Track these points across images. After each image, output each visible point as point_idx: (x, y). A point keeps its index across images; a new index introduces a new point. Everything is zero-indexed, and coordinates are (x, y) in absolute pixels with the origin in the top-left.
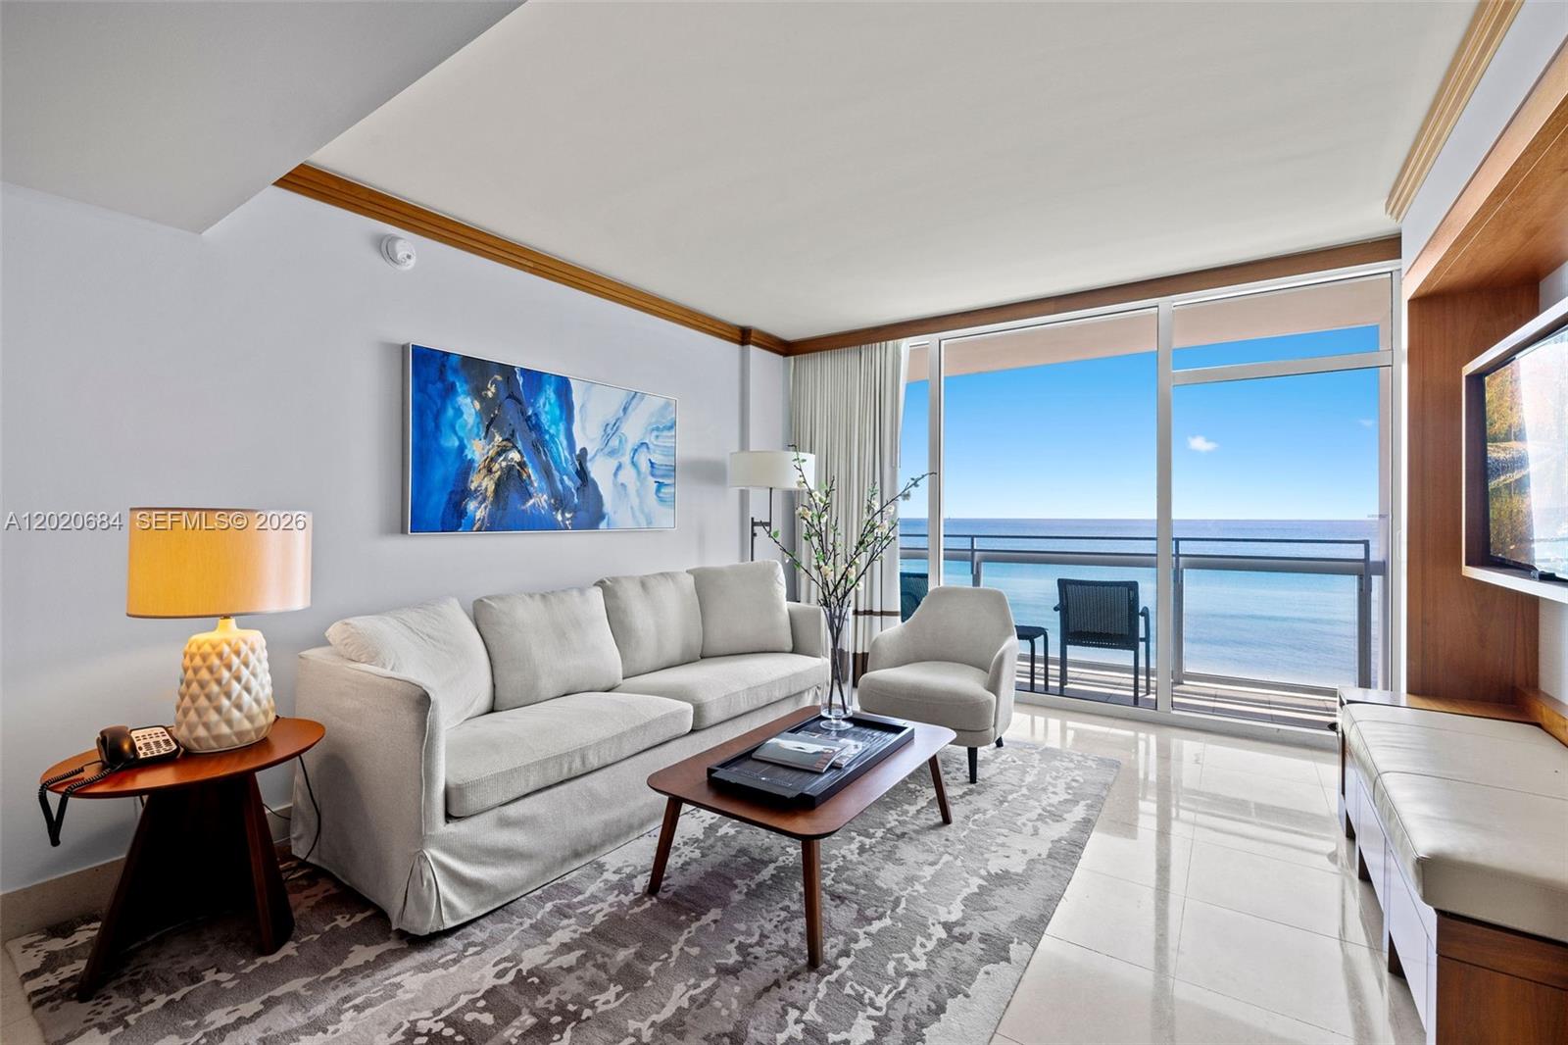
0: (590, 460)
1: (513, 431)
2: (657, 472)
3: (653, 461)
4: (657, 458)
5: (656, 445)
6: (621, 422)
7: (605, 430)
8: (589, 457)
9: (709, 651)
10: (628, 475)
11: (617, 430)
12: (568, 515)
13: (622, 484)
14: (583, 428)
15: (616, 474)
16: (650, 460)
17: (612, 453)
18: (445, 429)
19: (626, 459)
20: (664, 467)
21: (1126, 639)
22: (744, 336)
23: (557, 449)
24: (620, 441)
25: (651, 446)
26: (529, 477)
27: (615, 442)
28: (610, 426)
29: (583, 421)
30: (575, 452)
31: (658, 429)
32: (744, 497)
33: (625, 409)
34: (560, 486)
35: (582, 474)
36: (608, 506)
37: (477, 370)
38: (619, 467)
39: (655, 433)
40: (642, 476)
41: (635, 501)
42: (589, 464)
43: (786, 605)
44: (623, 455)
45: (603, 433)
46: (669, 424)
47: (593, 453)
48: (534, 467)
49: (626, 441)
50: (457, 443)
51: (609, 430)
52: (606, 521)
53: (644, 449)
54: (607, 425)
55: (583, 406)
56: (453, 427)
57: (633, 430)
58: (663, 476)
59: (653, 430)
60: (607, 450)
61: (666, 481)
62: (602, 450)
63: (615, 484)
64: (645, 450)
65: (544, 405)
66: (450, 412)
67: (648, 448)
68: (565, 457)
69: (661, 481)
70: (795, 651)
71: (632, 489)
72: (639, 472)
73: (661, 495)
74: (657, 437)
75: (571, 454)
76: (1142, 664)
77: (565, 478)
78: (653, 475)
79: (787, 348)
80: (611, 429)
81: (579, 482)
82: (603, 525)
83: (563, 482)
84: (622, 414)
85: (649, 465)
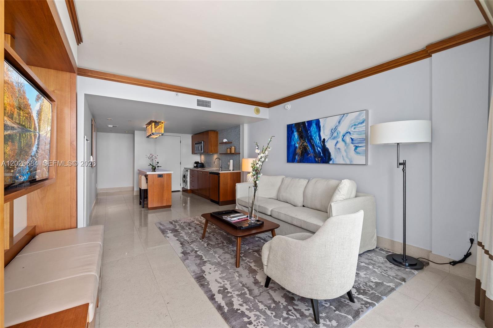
0: (326, 142)
1: (305, 138)
3: (352, 138)
4: (355, 137)
5: (353, 132)
6: (338, 127)
7: (331, 131)
8: (326, 141)
10: (341, 145)
11: (336, 130)
12: (319, 159)
13: (339, 148)
14: (324, 132)
15: (336, 145)
16: (351, 138)
17: (334, 138)
18: (292, 140)
19: (340, 139)
20: (357, 140)
23: (316, 140)
24: (338, 133)
25: (351, 132)
26: (309, 149)
27: (335, 134)
28: (333, 129)
29: (324, 130)
30: (321, 140)
31: (355, 125)
33: (339, 122)
34: (317, 151)
37: (298, 125)
38: (337, 142)
40: (348, 145)
41: (344, 154)
42: (326, 143)
44: (339, 138)
46: (361, 122)
47: (327, 140)
49: (340, 133)
50: (294, 143)
51: (333, 131)
52: (332, 160)
53: (348, 134)
55: (323, 126)
56: (293, 140)
57: (343, 129)
58: (358, 143)
59: (352, 126)
60: (332, 138)
61: (361, 145)
62: (330, 138)
63: (335, 149)
65: (312, 129)
66: (293, 137)
68: (318, 142)
69: (357, 145)
71: (343, 149)
72: (346, 143)
73: (357, 151)
74: (354, 128)
75: (320, 141)
77: (318, 148)
78: (352, 143)
82: (331, 162)
83: (317, 149)
84: (338, 124)
85: (351, 140)
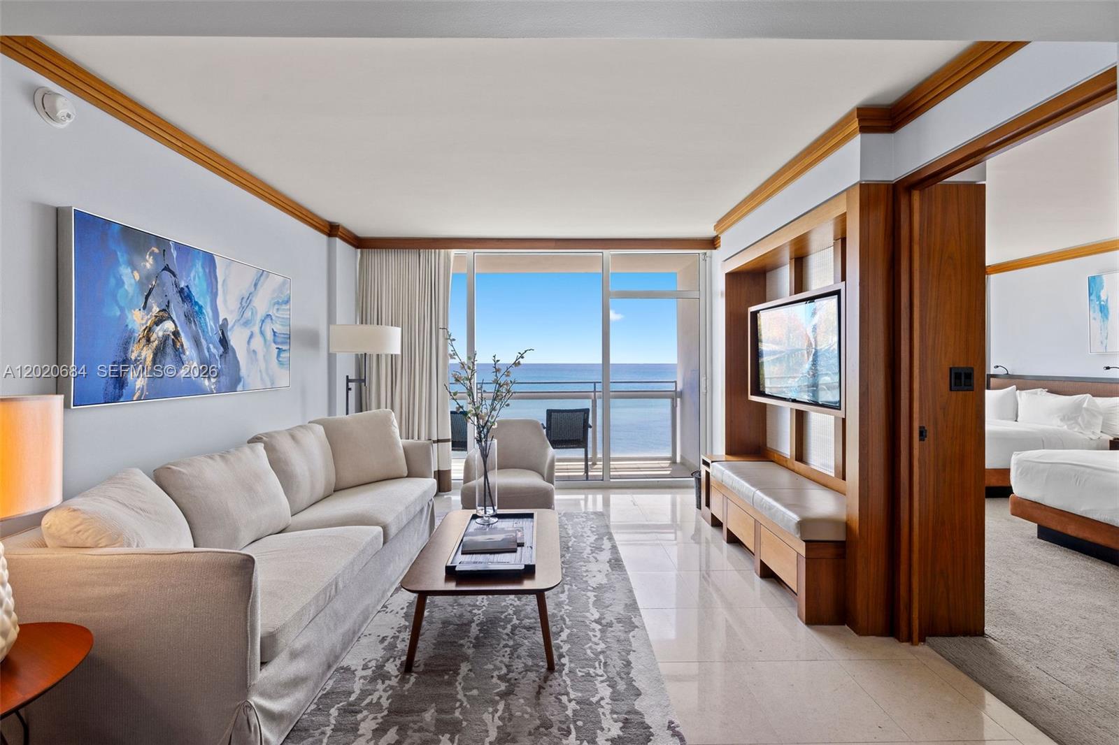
0: (230, 330)
1: (169, 302)
2: (279, 340)
3: (275, 330)
4: (278, 328)
5: (277, 317)
6: (253, 297)
7: (241, 304)
8: (229, 327)
9: (343, 484)
10: (257, 343)
11: (249, 303)
12: (213, 381)
13: (254, 351)
14: (225, 301)
15: (249, 342)
16: (273, 329)
17: (246, 323)
18: (107, 299)
19: (256, 329)
20: (282, 336)
21: (580, 442)
22: (332, 230)
23: (205, 320)
24: (252, 313)
25: (274, 318)
26: (182, 345)
27: (248, 314)
28: (245, 300)
29: (225, 293)
30: (219, 322)
31: (278, 303)
32: (331, 359)
33: (256, 285)
34: (207, 354)
35: (224, 342)
36: (243, 372)
37: (136, 240)
38: (251, 336)
39: (276, 307)
40: (268, 343)
41: (262, 365)
42: (229, 333)
43: (401, 442)
44: (254, 325)
45: (239, 305)
46: (286, 299)
47: (232, 323)
48: (186, 335)
49: (256, 313)
50: (118, 313)
51: (244, 304)
52: (242, 383)
53: (268, 320)
54: (243, 298)
55: (224, 281)
56: (114, 296)
57: (261, 304)
58: (282, 343)
59: (275, 304)
60: (241, 322)
61: (284, 347)
62: (239, 320)
63: (248, 350)
64: (270, 321)
65: (194, 279)
66: (112, 281)
67: (272, 319)
68: (211, 326)
69: (280, 347)
70: (409, 476)
71: (260, 356)
72: (265, 340)
73: (280, 359)
74: (278, 309)
75: (216, 326)
76: (589, 456)
77: (211, 346)
78: (275, 342)
79: (359, 242)
80: (246, 302)
81: (222, 350)
82: (240, 387)
83: (209, 349)
84: (254, 289)
85: (272, 333)
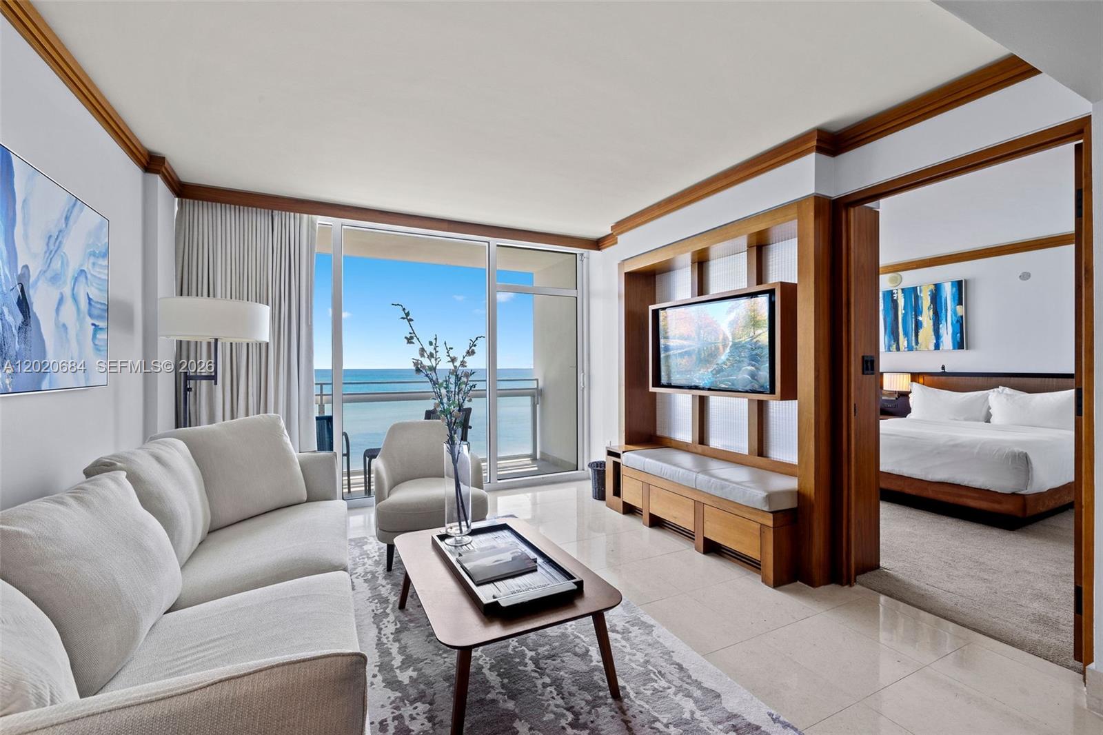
0: (33, 284)
2: (96, 312)
3: (91, 296)
4: (95, 294)
5: (92, 275)
6: (62, 237)
7: (49, 246)
8: (31, 280)
11: (59, 247)
13: (64, 325)
15: (58, 310)
16: (88, 294)
17: (54, 279)
19: (67, 290)
20: (99, 306)
22: (151, 162)
24: (62, 263)
25: (89, 276)
27: (56, 265)
28: (53, 240)
29: (25, 224)
30: (16, 270)
31: (93, 254)
33: (67, 219)
35: (24, 305)
38: (61, 301)
39: (92, 260)
40: (81, 315)
41: (75, 349)
44: (65, 283)
45: (45, 248)
46: (104, 250)
47: (35, 276)
49: (68, 265)
51: (52, 247)
52: (48, 379)
54: (50, 237)
55: (24, 201)
57: (74, 252)
58: (99, 317)
59: (90, 255)
60: (49, 274)
61: (102, 324)
62: (45, 272)
63: (56, 321)
64: (84, 280)
67: (86, 278)
68: (6, 276)
69: (97, 323)
71: (72, 332)
72: (78, 310)
73: (96, 343)
74: (94, 264)
75: (11, 274)
78: (91, 315)
79: (181, 188)
80: (54, 243)
81: (21, 316)
82: (45, 385)
84: (64, 226)
85: (88, 301)
